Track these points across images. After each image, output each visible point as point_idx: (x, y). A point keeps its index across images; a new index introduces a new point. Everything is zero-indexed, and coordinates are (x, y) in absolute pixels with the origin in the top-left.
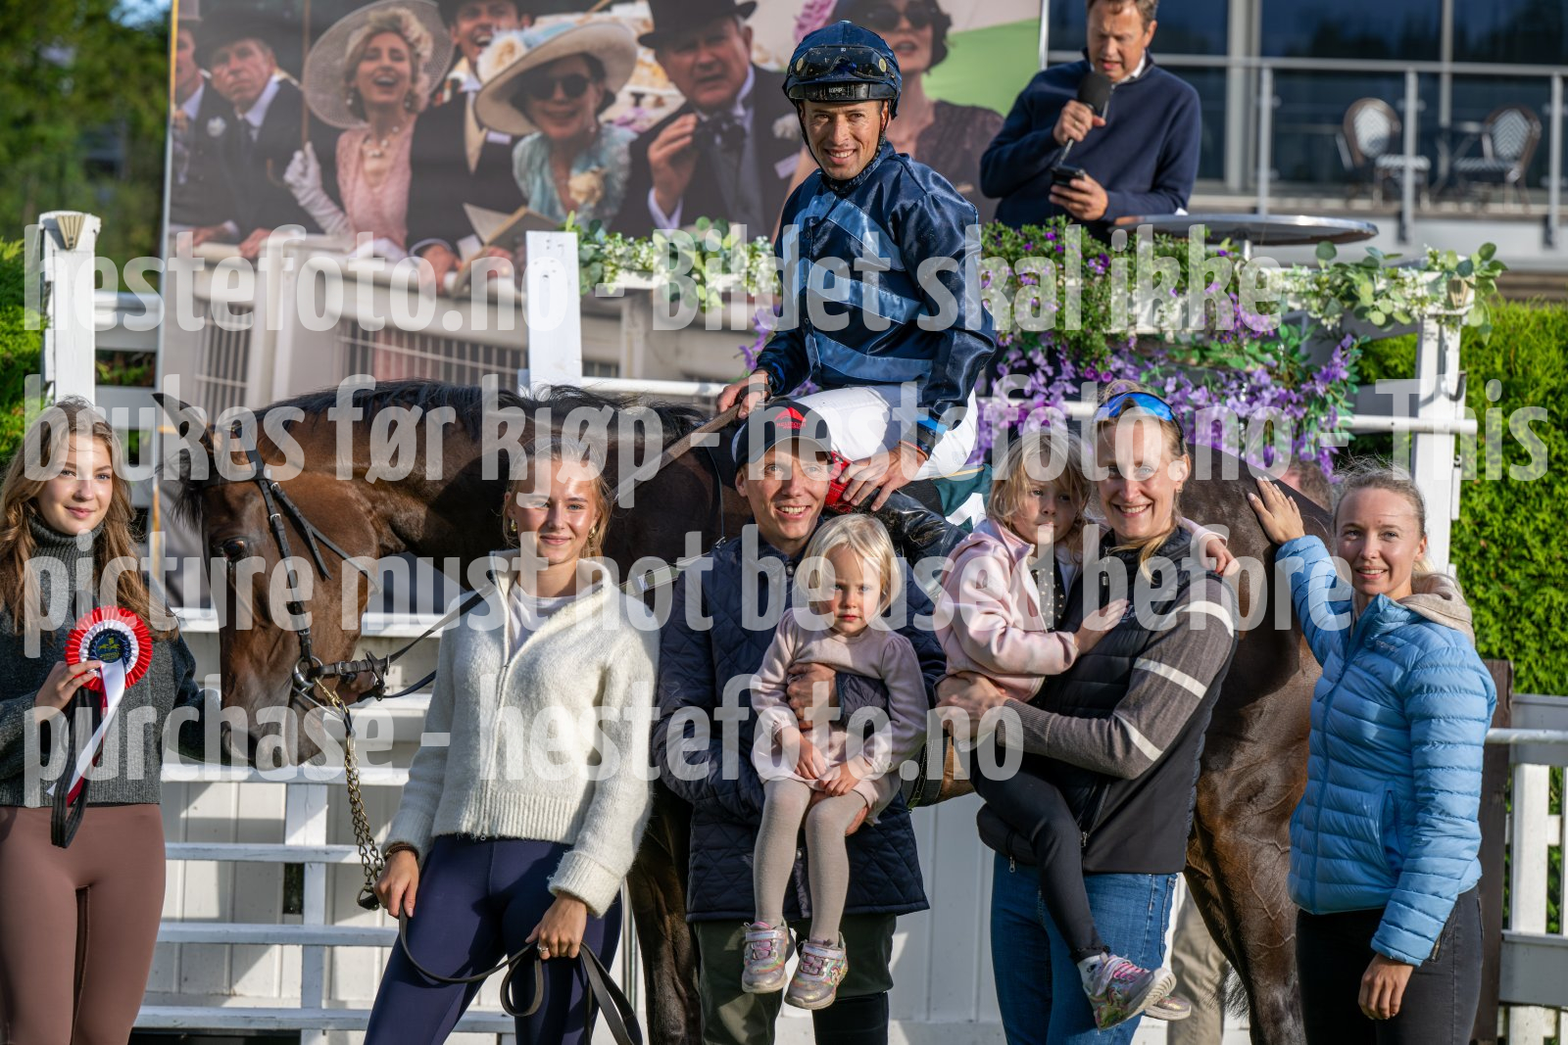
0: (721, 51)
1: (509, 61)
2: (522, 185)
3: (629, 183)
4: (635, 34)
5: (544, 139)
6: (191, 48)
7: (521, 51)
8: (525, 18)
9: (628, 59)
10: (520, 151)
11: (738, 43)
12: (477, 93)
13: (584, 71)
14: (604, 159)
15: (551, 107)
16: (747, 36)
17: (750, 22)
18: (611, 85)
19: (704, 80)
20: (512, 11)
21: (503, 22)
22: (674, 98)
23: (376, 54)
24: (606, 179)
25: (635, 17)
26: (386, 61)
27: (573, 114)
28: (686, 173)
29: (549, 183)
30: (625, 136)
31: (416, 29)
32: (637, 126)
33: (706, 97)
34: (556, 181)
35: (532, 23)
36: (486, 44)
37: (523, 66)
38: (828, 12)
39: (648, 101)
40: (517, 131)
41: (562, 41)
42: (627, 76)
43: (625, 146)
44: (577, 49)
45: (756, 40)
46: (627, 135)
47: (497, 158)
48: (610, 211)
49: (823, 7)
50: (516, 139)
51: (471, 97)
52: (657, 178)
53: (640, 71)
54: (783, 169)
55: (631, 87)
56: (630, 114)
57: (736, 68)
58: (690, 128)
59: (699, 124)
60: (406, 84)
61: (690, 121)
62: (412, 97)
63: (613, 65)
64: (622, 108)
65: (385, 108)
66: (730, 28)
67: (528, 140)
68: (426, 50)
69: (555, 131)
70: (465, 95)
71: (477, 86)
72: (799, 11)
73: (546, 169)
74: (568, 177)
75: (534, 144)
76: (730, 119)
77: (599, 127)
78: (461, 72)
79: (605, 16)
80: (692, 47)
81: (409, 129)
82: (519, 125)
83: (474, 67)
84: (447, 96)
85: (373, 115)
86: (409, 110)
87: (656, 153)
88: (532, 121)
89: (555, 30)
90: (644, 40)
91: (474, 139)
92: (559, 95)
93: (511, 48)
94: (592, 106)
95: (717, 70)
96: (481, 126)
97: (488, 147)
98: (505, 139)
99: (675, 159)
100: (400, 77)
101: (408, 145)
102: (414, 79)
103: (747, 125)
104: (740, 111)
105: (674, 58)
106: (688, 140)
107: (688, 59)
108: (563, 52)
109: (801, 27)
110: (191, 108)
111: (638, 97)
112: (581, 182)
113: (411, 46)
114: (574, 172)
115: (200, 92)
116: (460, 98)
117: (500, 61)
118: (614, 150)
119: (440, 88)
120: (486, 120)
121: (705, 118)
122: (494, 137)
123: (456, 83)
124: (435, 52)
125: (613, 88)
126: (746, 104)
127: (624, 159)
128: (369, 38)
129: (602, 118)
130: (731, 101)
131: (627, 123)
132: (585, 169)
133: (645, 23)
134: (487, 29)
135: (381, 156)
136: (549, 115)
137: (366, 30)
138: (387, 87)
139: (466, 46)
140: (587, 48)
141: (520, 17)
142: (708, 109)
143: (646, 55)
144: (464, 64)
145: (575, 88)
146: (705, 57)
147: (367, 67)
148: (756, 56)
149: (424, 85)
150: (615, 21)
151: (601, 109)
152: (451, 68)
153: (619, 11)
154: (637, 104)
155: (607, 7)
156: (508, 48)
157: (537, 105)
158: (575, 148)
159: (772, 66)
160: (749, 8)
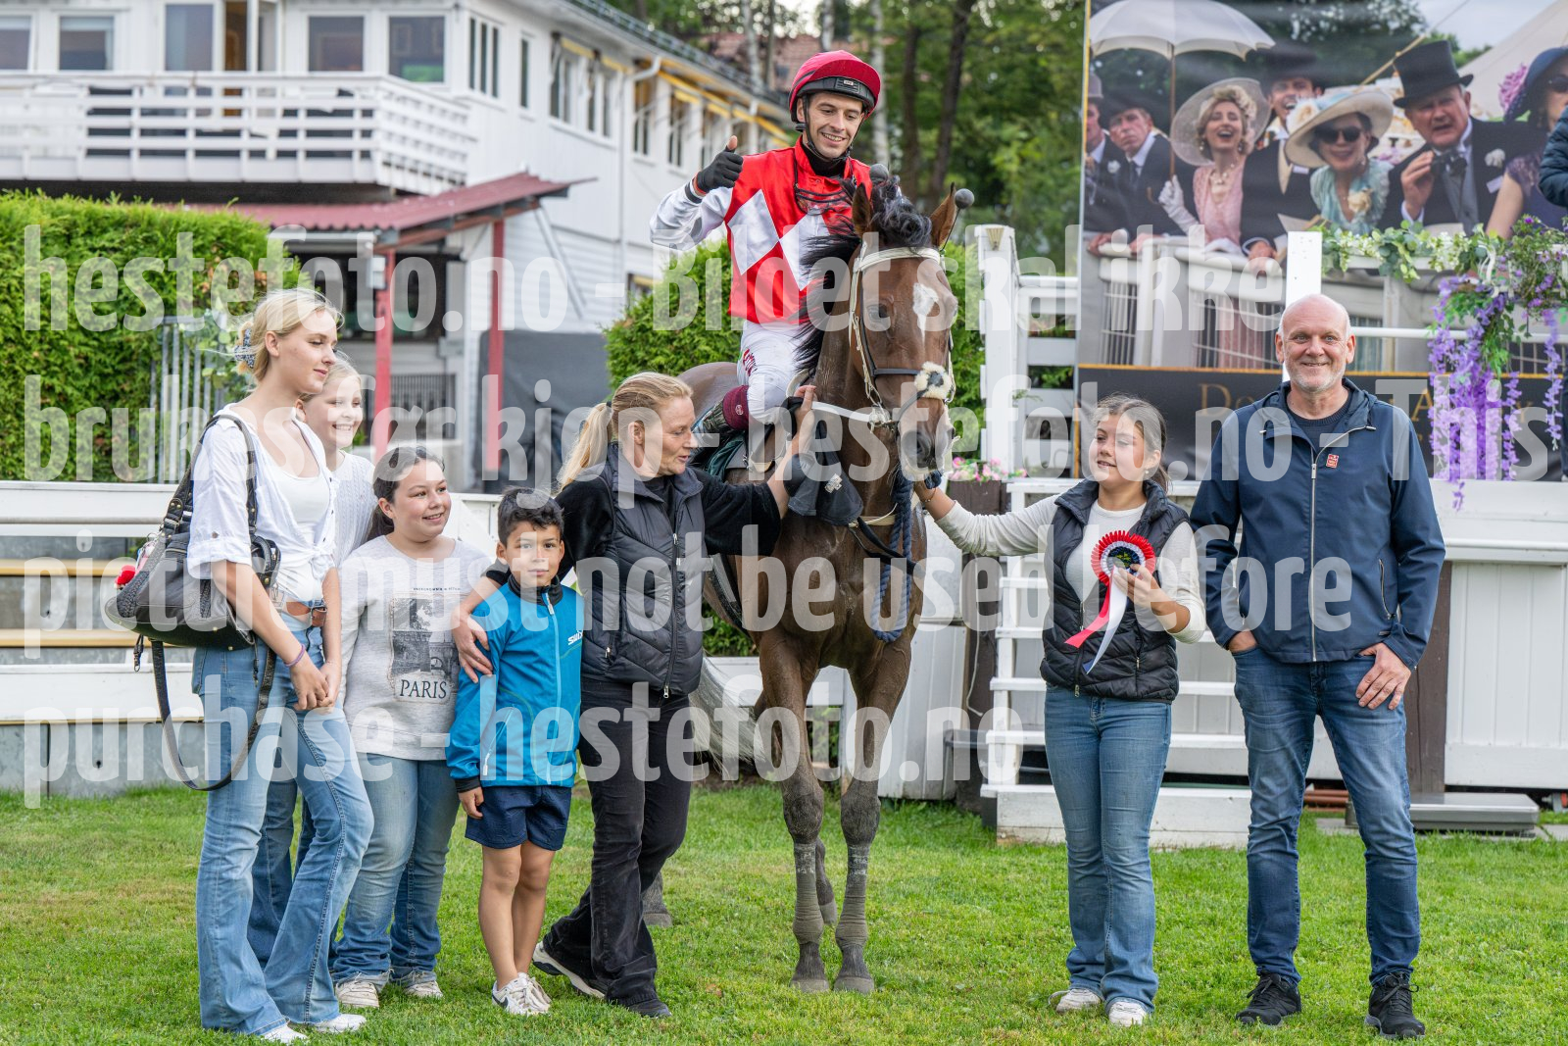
0: (1449, 109)
1: (1307, 119)
2: (1317, 201)
3: (1388, 198)
4: (1392, 99)
5: (1332, 170)
6: (1097, 115)
7: (1316, 112)
8: (1318, 90)
9: (1386, 114)
10: (1314, 179)
11: (1461, 103)
12: (1286, 140)
13: (1358, 124)
14: (1371, 182)
15: (1335, 148)
16: (1467, 98)
17: (1470, 89)
18: (1376, 133)
19: (1437, 129)
20: (1309, 85)
21: (1303, 93)
22: (1419, 141)
23: (1219, 117)
24: (1373, 196)
25: (1391, 87)
26: (1226, 121)
27: (1350, 153)
28: (1427, 190)
29: (1335, 199)
30: (1385, 167)
31: (1245, 99)
32: (1393, 160)
33: (1439, 139)
34: (1339, 197)
35: (1323, 92)
36: (1292, 108)
37: (1317, 122)
38: (1522, 81)
39: (1400, 144)
40: (1313, 165)
41: (1344, 104)
42: (1387, 126)
43: (1385, 174)
44: (1353, 110)
45: (1473, 100)
46: (1388, 166)
47: (1300, 182)
48: (1377, 216)
49: (1518, 77)
50: (1312, 171)
51: (1282, 143)
52: (1407, 194)
53: (1395, 123)
54: (1492, 186)
55: (1390, 134)
56: (1389, 152)
57: (1460, 120)
58: (1429, 161)
59: (1435, 157)
60: (1239, 136)
61: (1428, 156)
62: (1243, 144)
63: (1377, 121)
64: (1383, 148)
65: (1225, 152)
66: (1455, 93)
67: (1320, 171)
68: (1252, 113)
69: (1338, 165)
70: (1278, 142)
71: (1287, 136)
72: (1502, 80)
73: (1333, 190)
74: (1347, 195)
75: (1324, 174)
76: (1456, 154)
77: (1368, 161)
78: (1276, 127)
79: (1371, 87)
80: (1431, 106)
81: (1241, 165)
82: (1313, 160)
83: (1284, 123)
84: (1266, 142)
85: (1217, 156)
86: (1241, 153)
87: (1406, 178)
88: (1323, 158)
89: (1338, 100)
90: (1398, 103)
91: (1284, 171)
92: (1341, 140)
93: (1309, 110)
94: (1363, 148)
95: (1447, 121)
96: (1289, 162)
97: (1293, 176)
98: (1306, 171)
99: (1419, 182)
100: (1234, 131)
101: (1240, 175)
102: (1244, 132)
103: (1468, 158)
104: (1462, 148)
105: (1418, 114)
106: (1428, 168)
107: (1428, 115)
108: (1344, 112)
109: (1504, 91)
110: (1097, 155)
111: (1394, 141)
112: (1356, 198)
113: (1242, 110)
114: (1351, 192)
115: (1103, 144)
116: (1275, 144)
117: (1301, 119)
118: (1378, 176)
119: (1262, 138)
120: (1292, 159)
121: (1439, 154)
122: (1298, 169)
123: (1272, 134)
124: (1258, 114)
125: (1377, 135)
126: (1466, 144)
127: (1385, 182)
128: (1214, 106)
129: (1370, 155)
130: (1457, 141)
132: (1358, 190)
133: (1398, 91)
134: (1292, 97)
135: (1223, 183)
136: (1334, 154)
137: (1212, 100)
138: (1226, 137)
139: (1279, 109)
140: (1359, 109)
141: (1314, 89)
142: (1441, 147)
144: (1277, 121)
145: (1352, 136)
146: (1439, 113)
147: (1213, 125)
148: (1473, 112)
149: (1251, 138)
150: (1379, 91)
151: (1369, 149)
152: (1269, 124)
153: (1381, 84)
154: (1393, 145)
155: (1373, 82)
156: (1308, 108)
157: (1326, 147)
158: (1350, 176)
159: (1484, 118)
160: (1468, 80)
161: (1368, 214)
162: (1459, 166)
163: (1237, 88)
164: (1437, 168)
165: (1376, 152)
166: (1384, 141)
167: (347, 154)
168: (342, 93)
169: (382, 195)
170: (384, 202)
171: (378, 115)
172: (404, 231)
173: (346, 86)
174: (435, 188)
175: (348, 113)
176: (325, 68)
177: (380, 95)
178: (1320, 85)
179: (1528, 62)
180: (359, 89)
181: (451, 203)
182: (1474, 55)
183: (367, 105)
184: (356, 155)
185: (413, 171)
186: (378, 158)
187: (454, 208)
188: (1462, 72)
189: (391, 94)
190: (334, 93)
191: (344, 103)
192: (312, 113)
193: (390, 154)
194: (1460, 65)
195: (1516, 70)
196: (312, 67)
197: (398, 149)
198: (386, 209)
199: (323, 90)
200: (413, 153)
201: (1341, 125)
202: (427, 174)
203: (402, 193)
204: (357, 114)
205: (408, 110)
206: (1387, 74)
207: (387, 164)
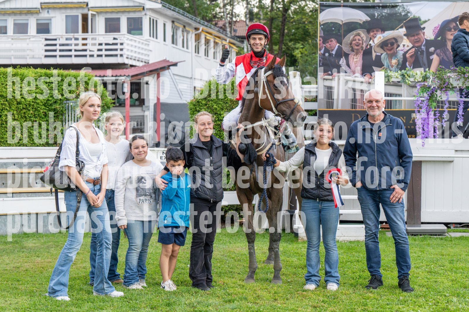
0: (419, 36)
1: (380, 40)
2: (383, 62)
3: (403, 61)
4: (403, 34)
5: (387, 54)
6: (322, 41)
7: (382, 38)
8: (383, 32)
9: (402, 38)
10: (382, 56)
11: (422, 35)
13: (394, 41)
14: (398, 57)
15: (388, 48)
16: (424, 33)
17: (424, 31)
19: (416, 42)
20: (380, 30)
21: (379, 33)
22: (411, 45)
23: (355, 40)
24: (398, 61)
25: (403, 31)
26: (357, 41)
27: (392, 49)
28: (413, 59)
29: (388, 62)
30: (402, 53)
31: (363, 35)
33: (416, 45)
34: (389, 61)
36: (376, 37)
37: (383, 41)
38: (439, 29)
39: (406, 46)
40: (382, 52)
41: (390, 35)
42: (402, 41)
44: (392, 37)
45: (425, 34)
47: (378, 57)
48: (400, 66)
49: (437, 28)
50: (382, 54)
51: (373, 47)
52: (408, 60)
53: (404, 41)
54: (431, 57)
55: (402, 44)
56: (403, 48)
57: (422, 40)
59: (415, 50)
61: (414, 49)
62: (362, 47)
63: (399, 40)
64: (401, 47)
65: (357, 49)
66: (420, 32)
68: (365, 39)
69: (389, 52)
71: (374, 45)
72: (433, 28)
73: (387, 59)
75: (385, 55)
76: (421, 49)
77: (397, 51)
78: (371, 42)
79: (397, 31)
80: (414, 36)
81: (362, 53)
82: (382, 51)
83: (373, 41)
84: (369, 47)
85: (355, 51)
86: (362, 50)
87: (408, 55)
88: (384, 51)
89: (389, 34)
90: (405, 35)
91: (374, 55)
92: (389, 46)
93: (380, 38)
94: (395, 47)
95: (418, 40)
96: (375, 52)
97: (376, 56)
98: (380, 54)
99: (411, 57)
100: (360, 44)
101: (362, 56)
102: (363, 44)
103: (424, 50)
104: (423, 47)
105: (410, 38)
106: (413, 53)
107: (413, 38)
108: (390, 38)
109: (434, 31)
110: (322, 51)
111: (404, 45)
112: (394, 61)
113: (362, 38)
114: (392, 60)
115: (324, 48)
116: (371, 47)
117: (378, 40)
118: (400, 55)
119: (367, 45)
122: (378, 54)
123: (370, 44)
125: (399, 44)
127: (402, 57)
128: (354, 37)
129: (397, 50)
130: (421, 46)
131: (402, 50)
132: (394, 59)
134: (376, 34)
135: (357, 58)
136: (388, 49)
137: (354, 36)
138: (357, 46)
139: (372, 37)
140: (394, 37)
142: (417, 47)
143: (405, 38)
144: (372, 41)
145: (392, 44)
146: (416, 38)
147: (354, 42)
148: (425, 37)
149: (364, 46)
150: (399, 32)
151: (397, 48)
152: (369, 42)
153: (400, 30)
154: (404, 47)
155: (398, 29)
156: (379, 37)
157: (385, 48)
158: (393, 55)
159: (428, 39)
160: (424, 28)
161: (397, 65)
162: (422, 52)
163: (360, 32)
164: (416, 52)
165: (399, 48)
166: (401, 46)
167: (116, 55)
168: (114, 39)
169: (126, 66)
170: (127, 69)
171: (125, 45)
172: (132, 76)
173: (116, 37)
174: (140, 64)
175: (116, 44)
176: (110, 32)
177: (125, 39)
178: (383, 30)
179: (440, 24)
180: (119, 37)
181: (145, 68)
182: (425, 22)
183: (122, 42)
184: (119, 56)
185: (135, 60)
186: (125, 56)
187: (146, 70)
188: (422, 26)
189: (128, 38)
190: (113, 39)
191: (115, 41)
192: (106, 44)
193: (128, 55)
194: (421, 24)
195: (437, 25)
196: (106, 32)
197: (130, 54)
198: (127, 70)
199: (109, 38)
200: (135, 55)
201: (389, 42)
202: (138, 61)
203: (132, 66)
204: (119, 44)
205: (132, 43)
206: (402, 27)
207: (127, 58)
